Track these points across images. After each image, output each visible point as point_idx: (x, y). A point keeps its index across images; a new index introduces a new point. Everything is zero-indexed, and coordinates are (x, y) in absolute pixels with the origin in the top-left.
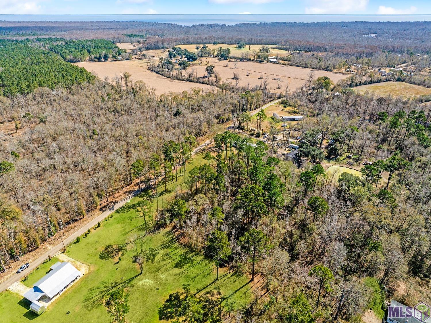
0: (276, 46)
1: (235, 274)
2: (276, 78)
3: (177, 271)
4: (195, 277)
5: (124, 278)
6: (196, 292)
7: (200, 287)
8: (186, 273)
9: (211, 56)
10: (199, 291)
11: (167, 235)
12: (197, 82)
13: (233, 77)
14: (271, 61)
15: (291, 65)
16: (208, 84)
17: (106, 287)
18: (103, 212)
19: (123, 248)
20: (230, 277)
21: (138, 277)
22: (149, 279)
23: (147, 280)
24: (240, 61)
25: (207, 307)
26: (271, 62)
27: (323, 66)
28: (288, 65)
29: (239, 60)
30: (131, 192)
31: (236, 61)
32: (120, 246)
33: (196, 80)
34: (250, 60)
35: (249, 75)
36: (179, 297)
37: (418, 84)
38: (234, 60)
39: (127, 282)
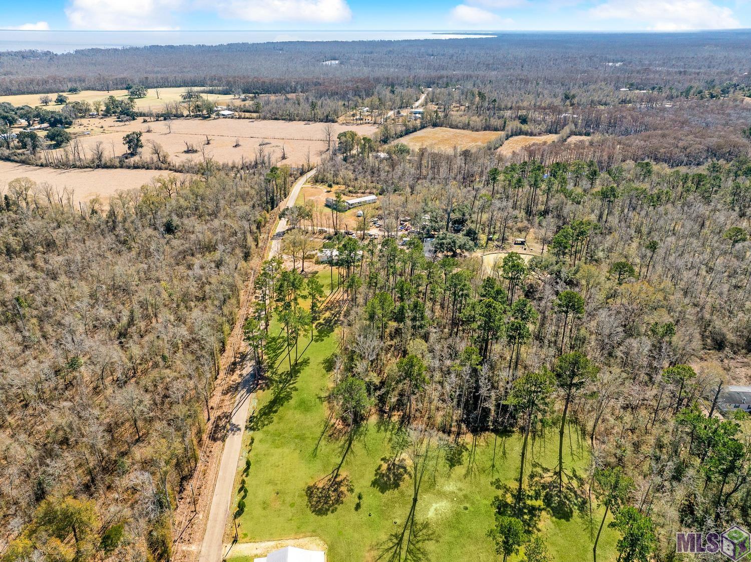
0: (202, 88)
1: (534, 436)
2: (264, 143)
3: (460, 470)
4: (493, 466)
5: (399, 521)
6: (518, 484)
7: (515, 474)
8: (475, 466)
9: (92, 116)
10: (520, 480)
11: (382, 428)
12: (121, 167)
13: (186, 149)
14: (223, 115)
15: (265, 118)
16: (148, 168)
17: (388, 550)
18: (224, 441)
19: (338, 479)
20: (533, 443)
21: (417, 508)
22: (436, 503)
23: (435, 506)
24: (165, 119)
25: (551, 495)
26: (225, 117)
27: (320, 116)
28: (258, 118)
29: (162, 118)
30: (236, 389)
31: (157, 120)
32: (330, 480)
33: (117, 164)
34: (183, 116)
35: (211, 142)
36: (506, 502)
37: (463, 128)
38: (152, 119)
39: (409, 523)
